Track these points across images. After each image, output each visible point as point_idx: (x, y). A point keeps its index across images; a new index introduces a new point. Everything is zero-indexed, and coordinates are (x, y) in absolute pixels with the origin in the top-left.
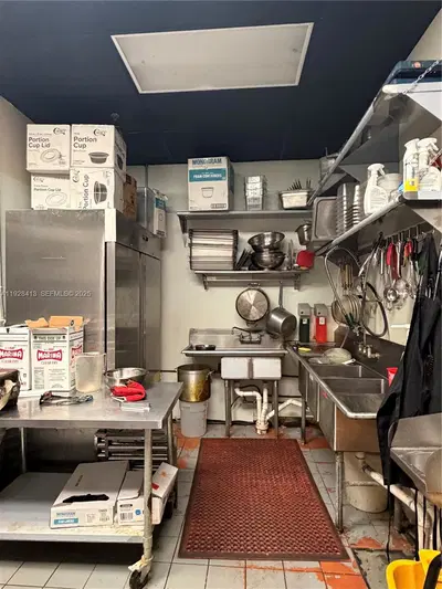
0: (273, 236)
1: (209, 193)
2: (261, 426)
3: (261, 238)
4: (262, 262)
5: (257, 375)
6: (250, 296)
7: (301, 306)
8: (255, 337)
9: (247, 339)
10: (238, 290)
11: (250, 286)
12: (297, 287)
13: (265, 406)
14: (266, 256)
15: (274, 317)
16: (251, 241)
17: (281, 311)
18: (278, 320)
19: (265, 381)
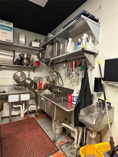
0: (28, 55)
1: (5, 35)
2: (22, 115)
3: (23, 55)
4: (24, 63)
5: (22, 99)
6: (19, 74)
7: (34, 77)
8: (20, 87)
9: (17, 88)
10: (15, 72)
11: (19, 70)
12: (34, 71)
13: (24, 109)
14: (25, 61)
15: (27, 81)
16: (20, 55)
17: (29, 79)
18: (29, 82)
19: (24, 101)
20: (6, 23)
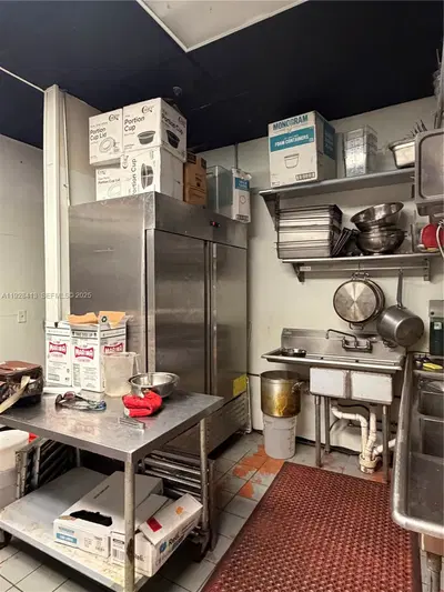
0: (388, 205)
2: (366, 463)
3: (370, 213)
4: (369, 244)
5: (357, 394)
6: (356, 290)
7: (433, 303)
8: (364, 343)
9: (352, 345)
10: (336, 283)
11: (354, 277)
13: (372, 437)
14: (375, 236)
15: (387, 317)
16: (355, 219)
17: (399, 311)
18: (393, 322)
19: (374, 404)
20: (296, 122)
